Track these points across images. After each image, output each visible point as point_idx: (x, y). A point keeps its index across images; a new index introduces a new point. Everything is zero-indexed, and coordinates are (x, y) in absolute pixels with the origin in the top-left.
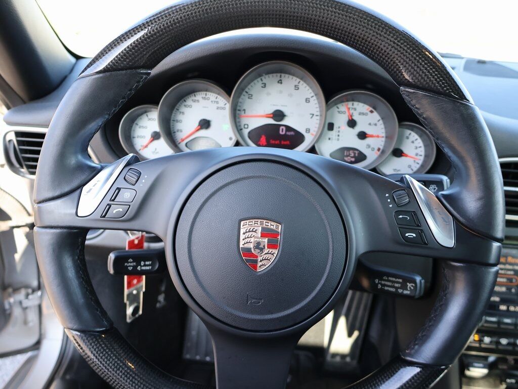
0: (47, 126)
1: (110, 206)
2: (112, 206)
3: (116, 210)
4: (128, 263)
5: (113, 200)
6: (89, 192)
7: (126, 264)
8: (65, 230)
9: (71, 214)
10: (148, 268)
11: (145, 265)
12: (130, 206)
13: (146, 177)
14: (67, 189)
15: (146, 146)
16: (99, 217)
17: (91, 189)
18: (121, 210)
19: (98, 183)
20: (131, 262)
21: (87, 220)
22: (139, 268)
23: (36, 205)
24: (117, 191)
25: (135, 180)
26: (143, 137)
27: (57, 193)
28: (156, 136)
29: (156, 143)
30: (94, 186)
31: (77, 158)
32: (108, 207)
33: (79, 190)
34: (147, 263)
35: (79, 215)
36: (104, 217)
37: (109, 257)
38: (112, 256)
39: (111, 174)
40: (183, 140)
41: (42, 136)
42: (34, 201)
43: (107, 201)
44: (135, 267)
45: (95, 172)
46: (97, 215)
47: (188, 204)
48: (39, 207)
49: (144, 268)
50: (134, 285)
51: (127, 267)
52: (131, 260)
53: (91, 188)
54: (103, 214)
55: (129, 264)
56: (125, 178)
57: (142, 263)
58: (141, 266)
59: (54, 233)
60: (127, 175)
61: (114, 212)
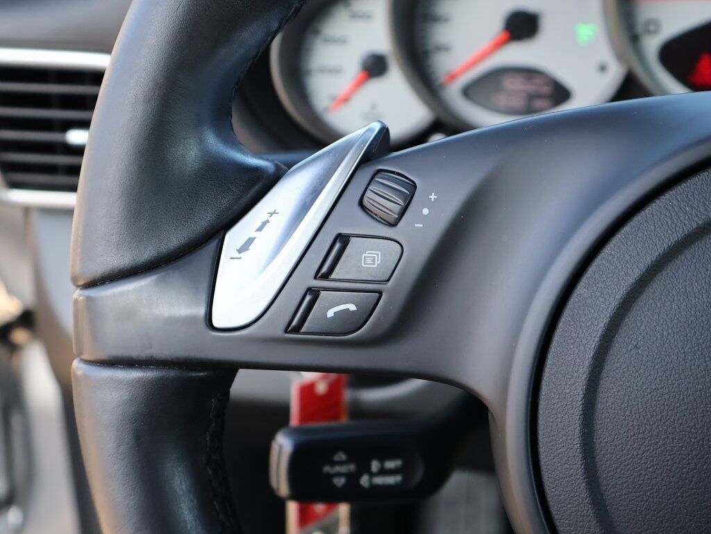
0: (106, 48)
1: (314, 293)
2: (323, 293)
3: (335, 307)
4: (333, 463)
5: (326, 276)
6: (244, 248)
7: (327, 469)
8: (172, 373)
9: (190, 320)
10: (391, 480)
11: (383, 472)
12: (380, 293)
13: (433, 197)
14: (174, 239)
15: (346, 99)
16: (279, 331)
17: (250, 241)
18: (352, 307)
19: (273, 219)
20: (341, 463)
21: (242, 339)
22: (365, 481)
23: (78, 292)
24: (338, 246)
25: (397, 208)
26: (336, 71)
27: (147, 253)
28: (375, 67)
29: (376, 87)
30: (260, 229)
31: (201, 142)
32: (308, 298)
33: (213, 245)
34: (390, 464)
35: (216, 323)
36: (297, 329)
37: (275, 447)
38: (283, 445)
39: (315, 192)
40: (453, 77)
41: (95, 77)
42: (74, 280)
43: (306, 278)
44: (353, 478)
45: (261, 184)
46: (275, 326)
47: (581, 289)
48: (89, 299)
49: (379, 480)
50: (315, 517)
51: (330, 477)
52: (341, 456)
53: (253, 234)
54: (294, 323)
55: (338, 469)
56: (361, 203)
57: (375, 466)
58: (372, 475)
59: (138, 380)
60: (369, 194)
61: (330, 313)
